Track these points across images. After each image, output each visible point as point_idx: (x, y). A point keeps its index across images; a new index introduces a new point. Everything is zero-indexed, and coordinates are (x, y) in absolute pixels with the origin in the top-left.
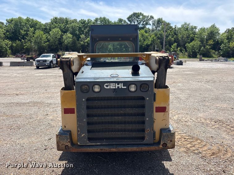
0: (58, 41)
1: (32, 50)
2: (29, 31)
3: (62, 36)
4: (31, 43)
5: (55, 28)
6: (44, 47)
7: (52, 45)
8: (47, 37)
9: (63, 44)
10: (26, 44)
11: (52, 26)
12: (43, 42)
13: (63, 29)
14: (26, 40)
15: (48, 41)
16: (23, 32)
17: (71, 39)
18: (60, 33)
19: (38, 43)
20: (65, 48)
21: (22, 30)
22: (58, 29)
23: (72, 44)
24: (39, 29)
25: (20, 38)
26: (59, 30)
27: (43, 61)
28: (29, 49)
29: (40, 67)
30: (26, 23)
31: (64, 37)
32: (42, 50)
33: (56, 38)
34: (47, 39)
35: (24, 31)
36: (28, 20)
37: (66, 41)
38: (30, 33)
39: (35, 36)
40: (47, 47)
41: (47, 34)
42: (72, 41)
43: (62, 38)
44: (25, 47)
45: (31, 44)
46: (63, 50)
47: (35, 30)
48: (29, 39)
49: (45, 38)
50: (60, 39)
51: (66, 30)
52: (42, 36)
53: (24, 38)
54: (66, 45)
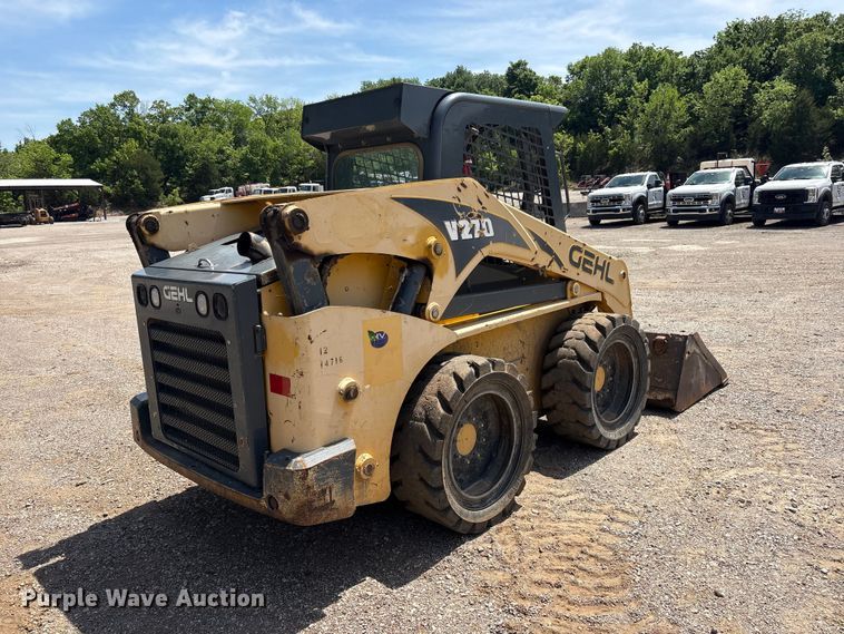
0: (732, 116)
1: (632, 159)
2: (633, 93)
3: (749, 93)
4: (632, 135)
5: (724, 66)
6: (676, 146)
7: (706, 136)
8: (691, 108)
9: (751, 128)
10: (618, 140)
11: (719, 58)
12: (671, 127)
13: (761, 63)
14: (619, 126)
15: (694, 119)
16: (611, 100)
17: (786, 104)
18: (745, 82)
19: (657, 133)
20: (758, 143)
21: (610, 92)
22: (738, 68)
23: (790, 120)
24: (667, 79)
25: (600, 123)
26: (743, 72)
27: (611, 200)
28: (624, 156)
29: (603, 222)
30: (625, 68)
31: (760, 97)
32: (665, 158)
33: (726, 105)
34: (691, 114)
35: (618, 96)
36: (633, 55)
37: (766, 114)
38: (634, 101)
39: (648, 107)
40: (686, 145)
41: (692, 95)
42: (791, 108)
43: (753, 102)
44: (610, 152)
45: (632, 138)
46: (751, 150)
47: (653, 86)
48: (628, 122)
49: (683, 112)
50: (743, 106)
51: (772, 67)
52: (671, 104)
53: (612, 121)
54: (766, 129)
